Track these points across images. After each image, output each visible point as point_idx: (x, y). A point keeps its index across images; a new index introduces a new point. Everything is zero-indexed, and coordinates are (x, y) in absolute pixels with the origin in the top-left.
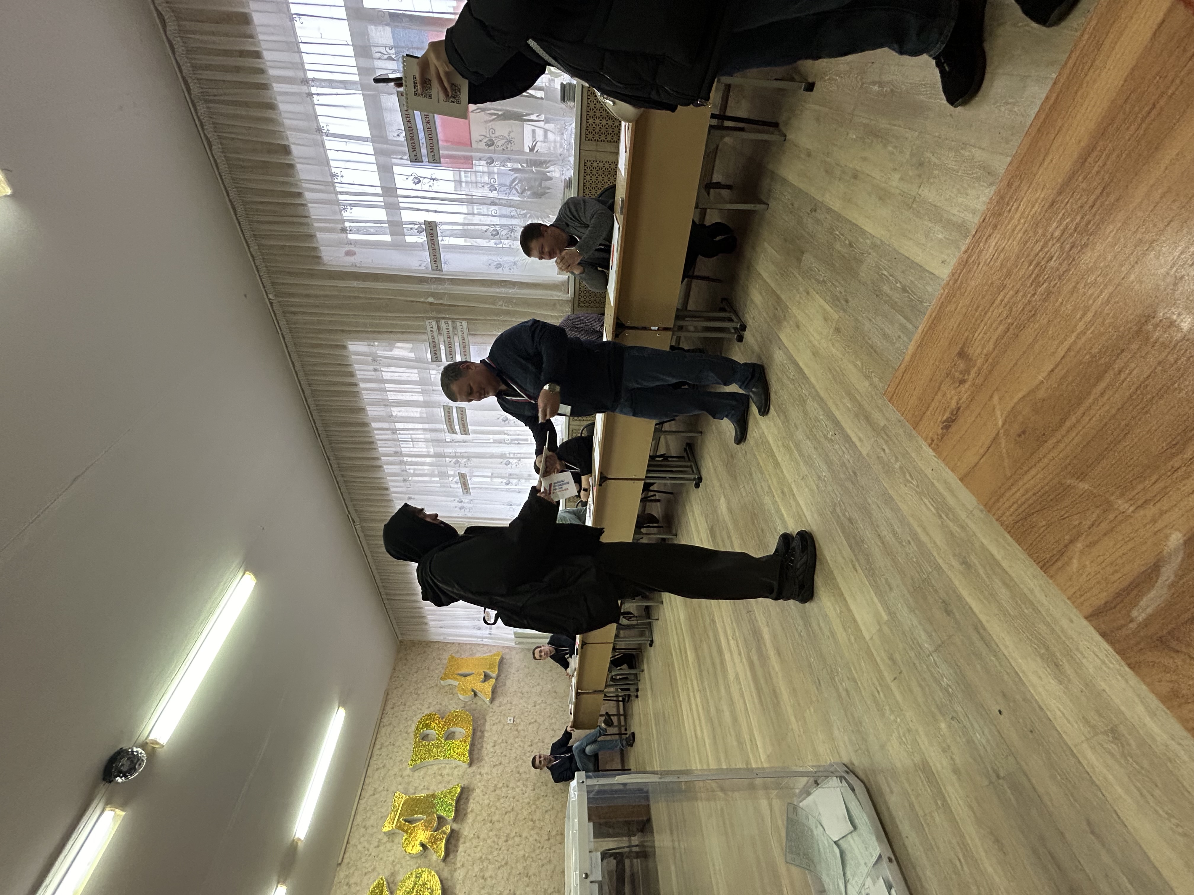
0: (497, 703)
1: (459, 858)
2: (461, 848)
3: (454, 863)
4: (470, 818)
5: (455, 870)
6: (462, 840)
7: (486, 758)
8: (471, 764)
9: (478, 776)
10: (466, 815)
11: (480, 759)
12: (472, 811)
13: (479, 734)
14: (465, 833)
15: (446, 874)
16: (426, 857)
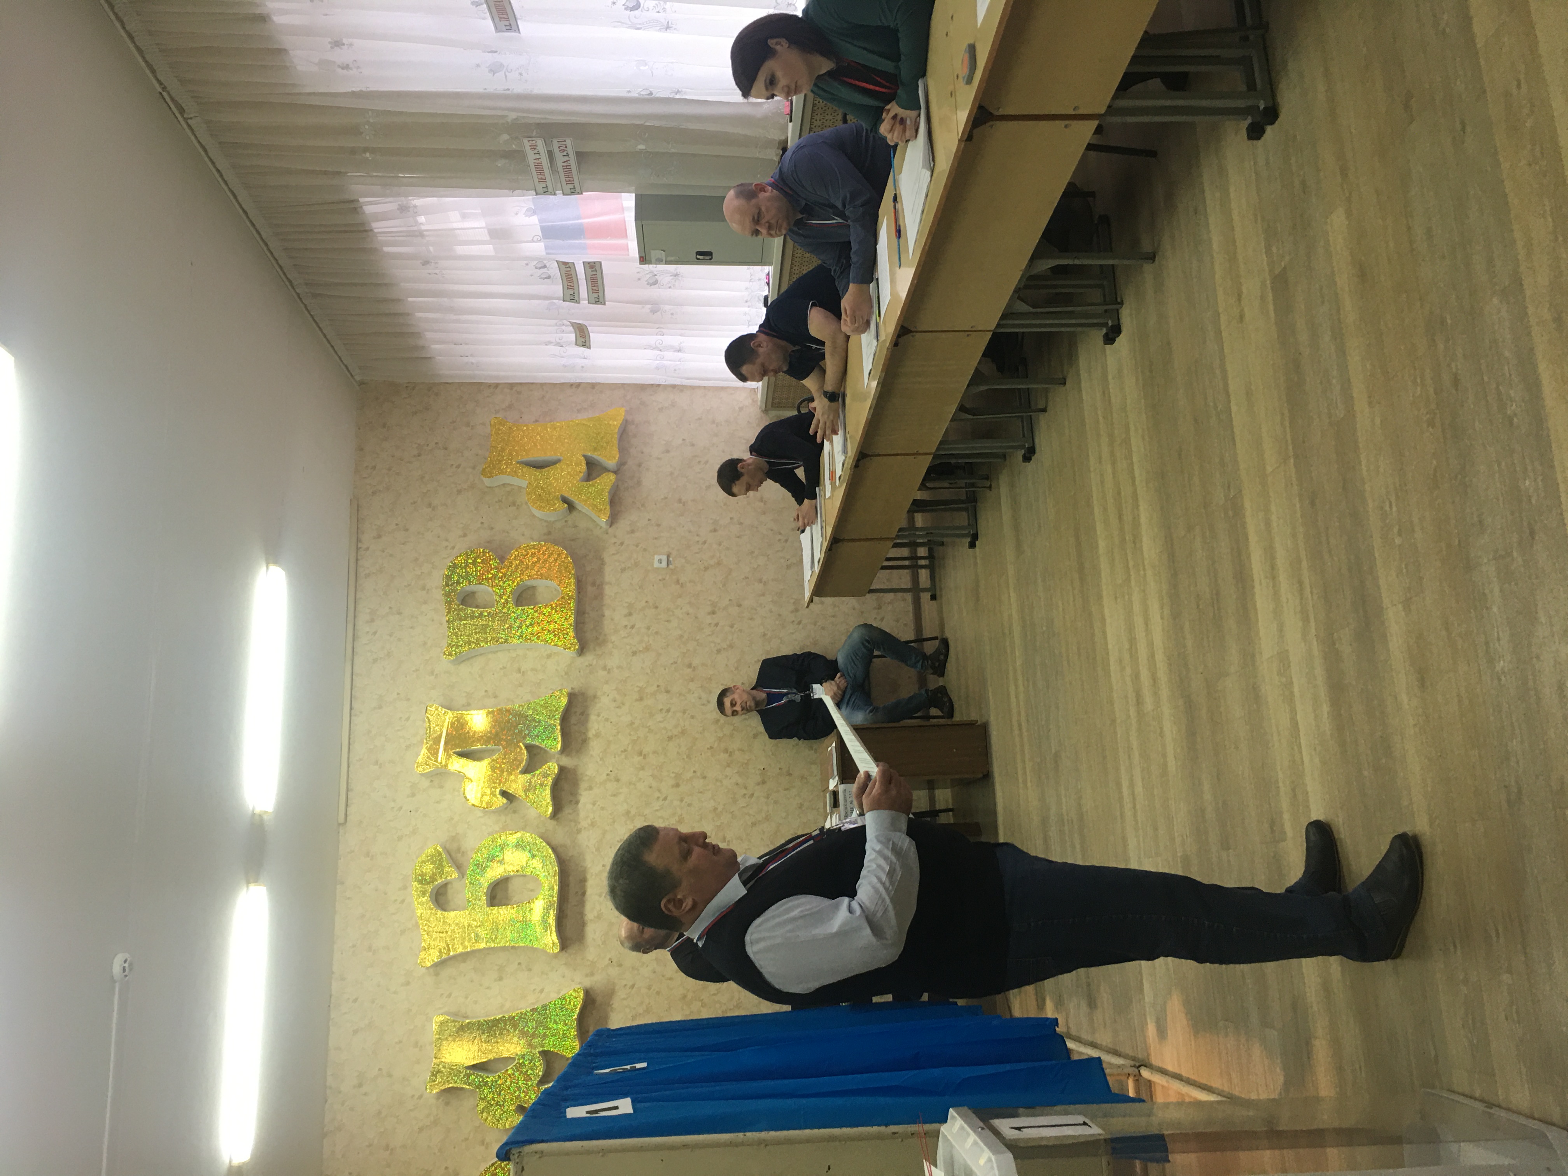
0: (623, 524)
1: (582, 814)
2: (585, 798)
3: (577, 822)
4: (595, 747)
5: (579, 831)
6: (583, 785)
7: (613, 638)
8: (581, 651)
9: (602, 673)
10: (585, 741)
11: (600, 641)
12: (597, 735)
13: (590, 590)
14: (589, 773)
15: (560, 836)
16: (515, 812)
